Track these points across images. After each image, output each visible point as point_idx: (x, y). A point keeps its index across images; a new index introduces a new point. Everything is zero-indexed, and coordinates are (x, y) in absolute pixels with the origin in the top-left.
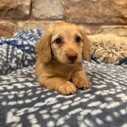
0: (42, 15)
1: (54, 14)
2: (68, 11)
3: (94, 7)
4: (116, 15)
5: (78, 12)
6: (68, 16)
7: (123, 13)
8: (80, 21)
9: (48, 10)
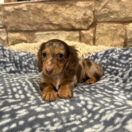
2: (6, 21)
3: (26, 15)
4: (45, 22)
7: (51, 20)
8: (17, 29)
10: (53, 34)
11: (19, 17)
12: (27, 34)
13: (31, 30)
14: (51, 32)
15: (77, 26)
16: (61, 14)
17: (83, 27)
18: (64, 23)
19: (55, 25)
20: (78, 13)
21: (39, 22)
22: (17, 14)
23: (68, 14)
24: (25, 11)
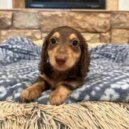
0: (22, 26)
1: (31, 25)
2: (42, 23)
3: (60, 21)
5: (49, 24)
6: (42, 27)
7: (80, 25)
9: (26, 22)
20: (100, 21)
22: (53, 19)
23: (92, 21)
24: (60, 17)
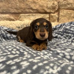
10: (33, 15)
11: (9, 3)
12: (14, 15)
13: (17, 12)
14: (31, 14)
15: (48, 11)
16: (38, 3)
17: (52, 11)
18: (40, 9)
19: (34, 9)
20: (49, 3)
21: (23, 7)
22: (8, 2)
